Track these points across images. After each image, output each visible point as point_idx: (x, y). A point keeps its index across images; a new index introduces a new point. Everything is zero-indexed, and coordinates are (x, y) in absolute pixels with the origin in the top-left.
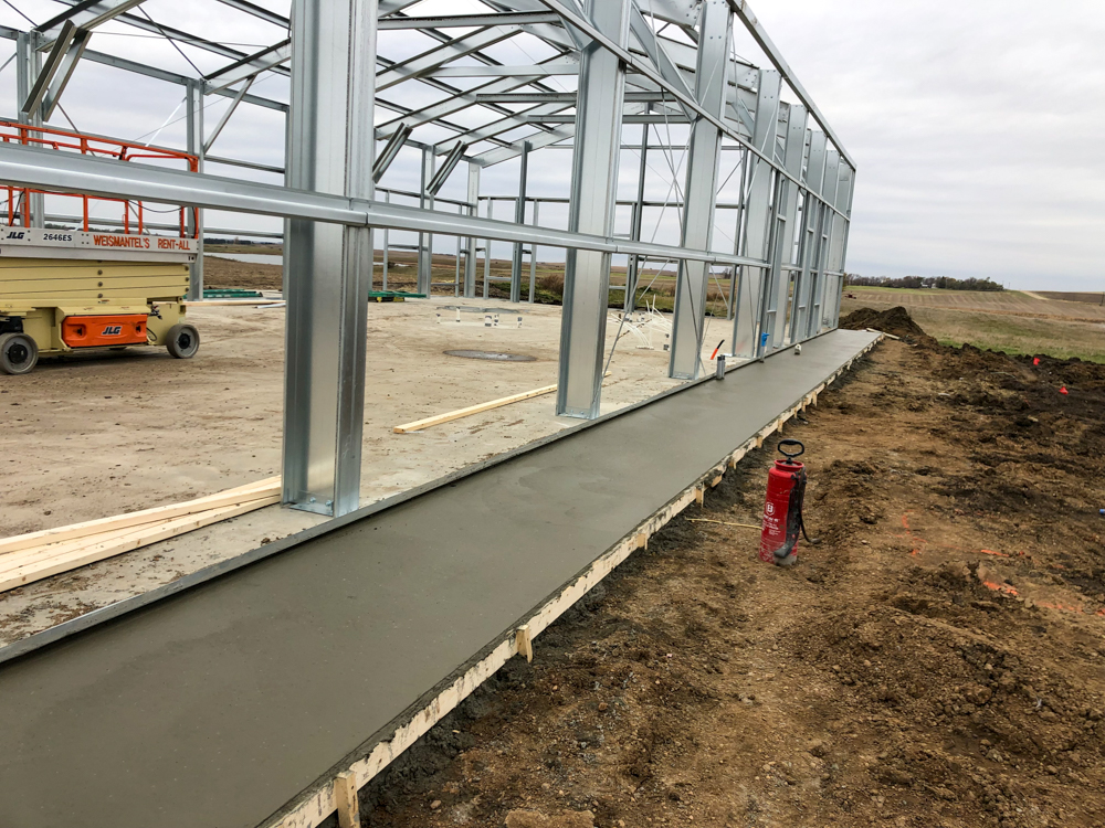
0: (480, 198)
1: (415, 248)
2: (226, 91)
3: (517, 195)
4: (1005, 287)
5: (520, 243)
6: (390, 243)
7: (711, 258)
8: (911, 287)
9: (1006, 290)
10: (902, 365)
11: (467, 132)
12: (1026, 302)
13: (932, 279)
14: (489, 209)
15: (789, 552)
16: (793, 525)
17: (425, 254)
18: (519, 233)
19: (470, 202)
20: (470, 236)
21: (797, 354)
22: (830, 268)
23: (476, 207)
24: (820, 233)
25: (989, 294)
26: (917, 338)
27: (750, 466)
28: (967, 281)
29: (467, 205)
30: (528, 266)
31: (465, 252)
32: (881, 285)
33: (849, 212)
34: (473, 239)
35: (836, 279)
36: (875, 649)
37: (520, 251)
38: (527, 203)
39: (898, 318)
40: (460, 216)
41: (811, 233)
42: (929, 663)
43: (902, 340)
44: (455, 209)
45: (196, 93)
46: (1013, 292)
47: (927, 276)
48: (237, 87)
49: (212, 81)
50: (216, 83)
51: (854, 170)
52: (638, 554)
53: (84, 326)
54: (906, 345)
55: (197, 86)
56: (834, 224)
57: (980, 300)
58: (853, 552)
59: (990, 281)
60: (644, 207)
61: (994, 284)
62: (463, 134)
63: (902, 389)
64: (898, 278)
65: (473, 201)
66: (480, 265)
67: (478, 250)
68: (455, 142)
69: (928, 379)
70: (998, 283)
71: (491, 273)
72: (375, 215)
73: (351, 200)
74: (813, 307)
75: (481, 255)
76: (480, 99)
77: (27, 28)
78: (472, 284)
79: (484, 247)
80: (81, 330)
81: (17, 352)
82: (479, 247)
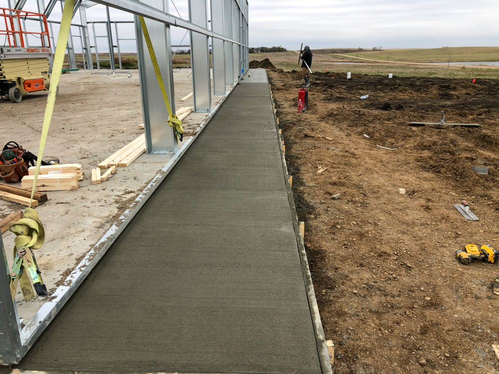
0: (88, 23)
3: (106, 20)
4: (287, 50)
9: (288, 51)
12: (296, 55)
13: (258, 48)
14: (93, 28)
16: (305, 103)
17: (71, 51)
19: (83, 25)
21: (249, 76)
23: (87, 27)
24: (245, 30)
25: (282, 53)
28: (272, 48)
31: (85, 49)
37: (112, 46)
38: (111, 24)
39: (267, 63)
43: (272, 71)
46: (290, 51)
47: (256, 47)
53: (30, 84)
56: (246, 26)
57: (279, 56)
59: (281, 47)
61: (282, 48)
65: (84, 24)
70: (284, 48)
71: (99, 58)
78: (91, 63)
79: (94, 45)
80: (29, 85)
81: (17, 94)
82: (91, 45)
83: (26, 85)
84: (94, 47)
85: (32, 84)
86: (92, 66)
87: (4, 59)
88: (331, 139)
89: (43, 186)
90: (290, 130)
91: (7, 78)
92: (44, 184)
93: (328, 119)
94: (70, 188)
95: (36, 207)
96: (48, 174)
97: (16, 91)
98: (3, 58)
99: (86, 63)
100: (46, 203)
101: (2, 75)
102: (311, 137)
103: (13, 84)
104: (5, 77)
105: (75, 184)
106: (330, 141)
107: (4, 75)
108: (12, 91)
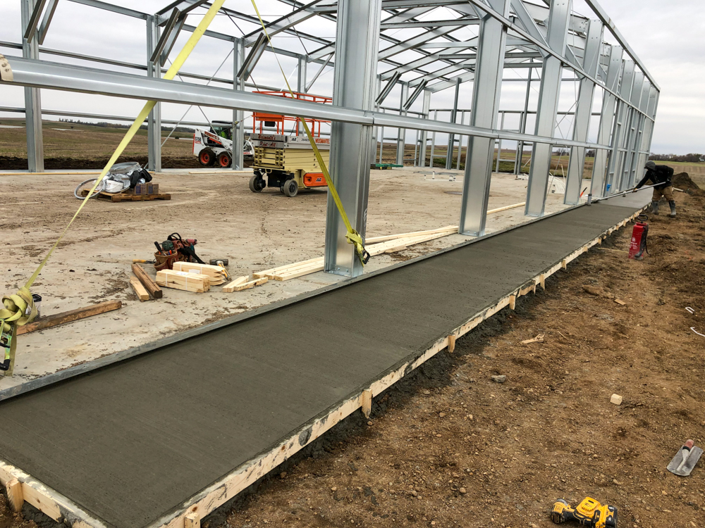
0: (430, 111)
1: (395, 139)
2: (319, 61)
3: (452, 108)
5: (452, 134)
6: (384, 137)
7: (554, 142)
8: (691, 161)
10: (685, 204)
11: (401, 66)
14: (435, 116)
15: (641, 255)
16: (643, 245)
17: (401, 143)
18: (453, 129)
19: (424, 113)
20: (423, 130)
21: (624, 196)
22: (642, 149)
23: (428, 115)
24: (638, 129)
26: (694, 191)
27: (615, 236)
29: (422, 114)
30: (457, 148)
31: (420, 141)
32: (669, 160)
33: (654, 116)
34: (425, 132)
35: (644, 156)
36: (676, 270)
37: (452, 140)
38: (458, 112)
39: (683, 179)
40: (419, 118)
41: (633, 130)
42: (694, 272)
43: (685, 192)
44: (417, 116)
45: (303, 62)
48: (325, 58)
49: (311, 55)
50: (314, 56)
51: (659, 91)
52: (584, 253)
53: (311, 177)
54: (687, 195)
55: (303, 58)
56: (646, 123)
58: (665, 257)
60: (528, 114)
62: (398, 67)
63: (685, 213)
64: (682, 155)
65: (426, 112)
66: (429, 148)
67: (427, 140)
68: (394, 72)
69: (700, 210)
71: (435, 153)
72: (378, 120)
73: (365, 111)
74: (632, 172)
75: (429, 143)
76: (441, 57)
77: (240, 36)
78: (423, 158)
79: (431, 138)
80: (310, 179)
81: (292, 188)
82: (428, 138)
83: (306, 179)
84: (431, 139)
85: (313, 178)
86: (423, 163)
87: (287, 149)
88: (623, 303)
89: (174, 283)
90: (574, 279)
91: (286, 169)
92: (176, 281)
93: (658, 275)
94: (195, 290)
95: (145, 301)
96: (188, 271)
97: (293, 184)
98: (286, 147)
99: (418, 159)
100: (159, 300)
101: (282, 165)
102: (593, 294)
103: (292, 176)
104: (283, 168)
105: (201, 286)
106: (621, 306)
107: (283, 165)
108: (288, 183)
